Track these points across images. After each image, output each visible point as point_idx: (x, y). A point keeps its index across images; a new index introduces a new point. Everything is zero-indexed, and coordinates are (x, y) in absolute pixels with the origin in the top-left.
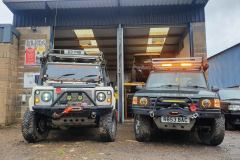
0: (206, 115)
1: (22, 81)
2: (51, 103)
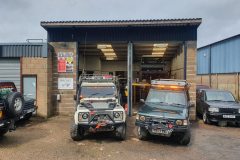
0: (179, 129)
1: (57, 84)
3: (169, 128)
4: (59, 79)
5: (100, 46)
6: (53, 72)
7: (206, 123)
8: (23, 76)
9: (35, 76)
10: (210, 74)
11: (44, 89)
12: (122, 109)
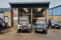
3: (42, 30)
4: (14, 17)
5: (24, 9)
6: (12, 15)
7: (51, 28)
8: (4, 17)
9: (8, 17)
10: (52, 15)
11: (10, 20)
12: (30, 25)
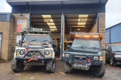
0: (95, 64)
1: (16, 40)
2: (23, 56)
3: (88, 63)
4: (17, 36)
9: (2, 33)
